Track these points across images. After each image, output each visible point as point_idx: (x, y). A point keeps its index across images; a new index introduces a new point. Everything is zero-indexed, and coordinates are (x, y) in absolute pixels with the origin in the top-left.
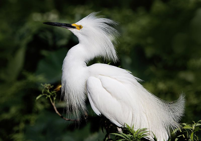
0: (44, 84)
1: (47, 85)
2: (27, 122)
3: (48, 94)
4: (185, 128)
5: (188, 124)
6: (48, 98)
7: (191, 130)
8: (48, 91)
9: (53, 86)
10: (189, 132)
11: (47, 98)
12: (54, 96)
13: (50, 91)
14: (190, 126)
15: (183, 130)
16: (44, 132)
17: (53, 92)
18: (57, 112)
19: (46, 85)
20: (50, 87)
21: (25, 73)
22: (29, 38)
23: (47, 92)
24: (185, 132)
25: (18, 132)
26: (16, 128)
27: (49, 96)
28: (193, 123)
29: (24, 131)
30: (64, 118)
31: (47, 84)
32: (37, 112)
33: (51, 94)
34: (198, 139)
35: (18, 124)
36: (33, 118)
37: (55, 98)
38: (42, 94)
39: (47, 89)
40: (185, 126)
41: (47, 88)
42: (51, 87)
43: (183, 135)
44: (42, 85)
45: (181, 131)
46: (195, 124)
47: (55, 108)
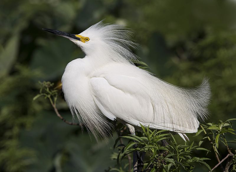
0: (42, 82)
1: (46, 83)
2: (22, 126)
3: (48, 94)
4: (210, 128)
5: (214, 125)
6: (48, 98)
7: (217, 131)
8: (48, 90)
9: (53, 84)
10: (215, 134)
11: (46, 98)
12: (55, 95)
13: (50, 90)
14: (216, 126)
15: (208, 131)
16: (43, 138)
17: (53, 92)
18: (59, 115)
19: (44, 84)
20: (49, 85)
21: (18, 67)
22: (23, 24)
23: (46, 91)
24: (211, 133)
25: (10, 138)
26: (8, 134)
27: (49, 96)
28: (221, 123)
29: (19, 136)
30: (67, 121)
31: (47, 81)
32: (34, 114)
33: (51, 93)
34: (226, 142)
35: (11, 128)
36: (29, 121)
37: (56, 99)
38: (40, 94)
39: (46, 88)
40: (211, 126)
41: (47, 86)
42: (51, 85)
43: (208, 137)
44: (40, 82)
45: (206, 133)
46: (223, 123)
47: (56, 110)
